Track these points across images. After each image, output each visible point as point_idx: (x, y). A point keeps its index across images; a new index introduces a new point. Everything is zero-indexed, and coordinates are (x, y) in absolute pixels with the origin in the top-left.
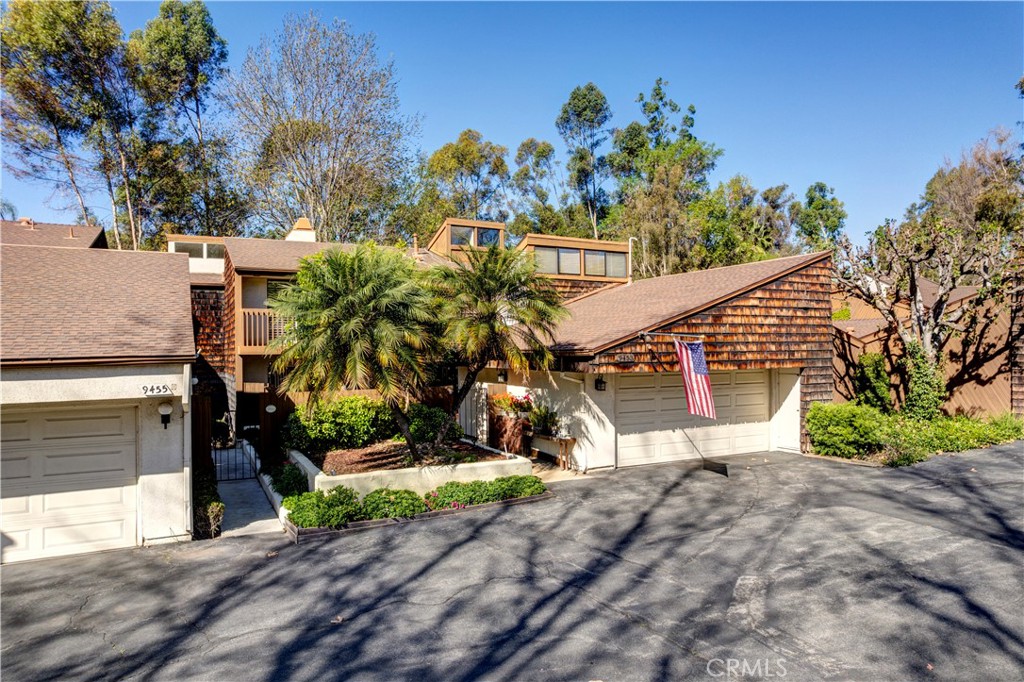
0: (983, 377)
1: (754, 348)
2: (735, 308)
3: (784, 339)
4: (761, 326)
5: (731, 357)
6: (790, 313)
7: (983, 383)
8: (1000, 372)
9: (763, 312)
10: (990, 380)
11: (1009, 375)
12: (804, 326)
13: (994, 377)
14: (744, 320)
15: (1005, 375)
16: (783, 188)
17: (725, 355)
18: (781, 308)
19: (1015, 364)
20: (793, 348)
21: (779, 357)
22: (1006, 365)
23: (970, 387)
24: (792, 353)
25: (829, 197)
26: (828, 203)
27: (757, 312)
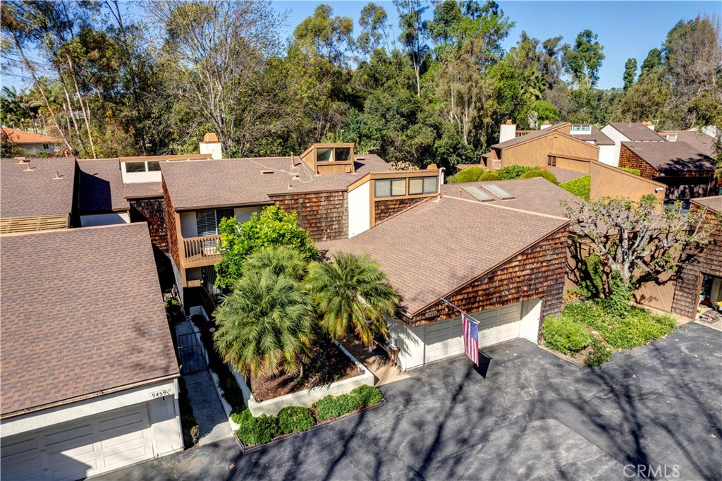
0: (660, 280)
1: (513, 291)
2: (503, 270)
3: (533, 282)
4: (519, 277)
5: (498, 299)
6: (539, 265)
7: (659, 284)
8: (670, 279)
9: (521, 268)
10: (664, 283)
11: (674, 282)
12: (547, 271)
13: (666, 282)
14: (508, 276)
15: (673, 282)
16: (559, 39)
17: (495, 299)
18: (533, 264)
19: (680, 278)
20: (538, 286)
21: (529, 293)
22: (675, 276)
23: (652, 283)
24: (538, 289)
25: (593, 41)
26: (591, 46)
27: (517, 269)
